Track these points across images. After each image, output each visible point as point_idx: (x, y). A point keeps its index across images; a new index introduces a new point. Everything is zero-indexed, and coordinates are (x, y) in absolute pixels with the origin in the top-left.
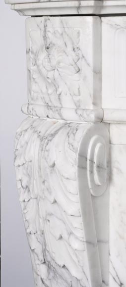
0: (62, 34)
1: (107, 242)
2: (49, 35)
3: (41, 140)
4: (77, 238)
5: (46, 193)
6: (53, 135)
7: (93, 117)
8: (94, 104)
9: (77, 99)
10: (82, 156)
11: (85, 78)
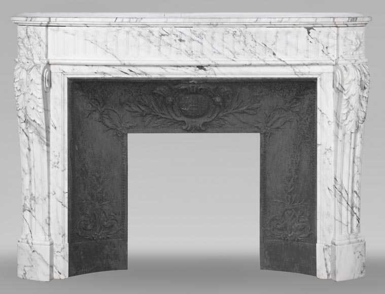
0: (34, 32)
1: (50, 111)
2: (29, 33)
3: (27, 71)
4: (40, 107)
5: (29, 91)
6: (31, 69)
7: (46, 62)
8: (46, 57)
9: (39, 56)
10: (43, 76)
11: (43, 48)
